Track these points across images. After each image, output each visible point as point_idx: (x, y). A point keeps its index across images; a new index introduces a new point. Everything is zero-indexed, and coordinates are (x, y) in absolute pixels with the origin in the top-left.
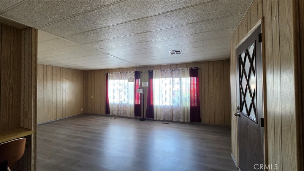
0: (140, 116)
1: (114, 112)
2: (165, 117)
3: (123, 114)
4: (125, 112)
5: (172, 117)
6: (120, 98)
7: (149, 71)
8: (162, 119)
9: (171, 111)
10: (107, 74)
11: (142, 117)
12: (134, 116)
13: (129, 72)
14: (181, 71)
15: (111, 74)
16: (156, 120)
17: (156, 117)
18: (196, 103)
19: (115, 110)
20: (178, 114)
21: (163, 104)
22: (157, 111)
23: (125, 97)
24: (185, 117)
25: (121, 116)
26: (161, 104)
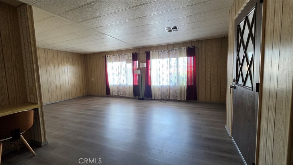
0: (139, 96)
1: (114, 93)
2: (163, 97)
3: (123, 95)
4: (124, 93)
5: (169, 97)
6: (119, 79)
7: (146, 52)
8: (160, 98)
9: (168, 91)
10: (106, 56)
11: (141, 97)
12: (133, 97)
13: (126, 54)
14: (178, 51)
15: (109, 56)
16: (154, 99)
17: (154, 97)
18: (192, 83)
19: (115, 91)
20: (175, 93)
21: (160, 84)
22: (155, 91)
23: (124, 78)
24: (182, 95)
25: (121, 96)
26: (158, 84)
